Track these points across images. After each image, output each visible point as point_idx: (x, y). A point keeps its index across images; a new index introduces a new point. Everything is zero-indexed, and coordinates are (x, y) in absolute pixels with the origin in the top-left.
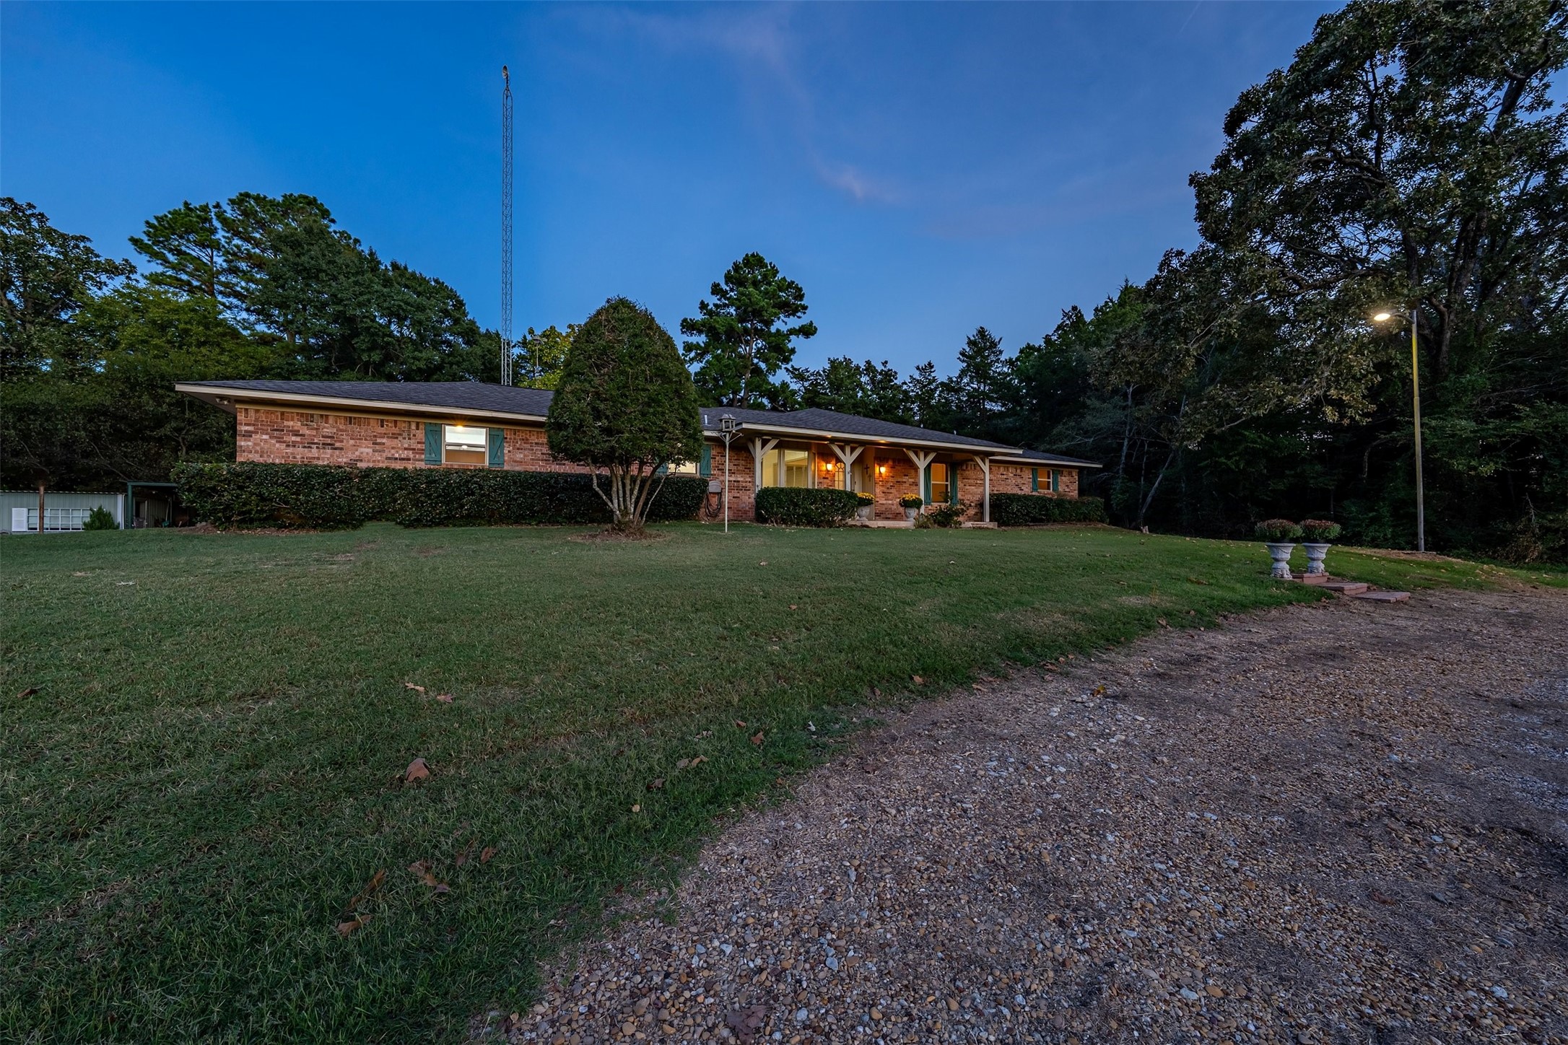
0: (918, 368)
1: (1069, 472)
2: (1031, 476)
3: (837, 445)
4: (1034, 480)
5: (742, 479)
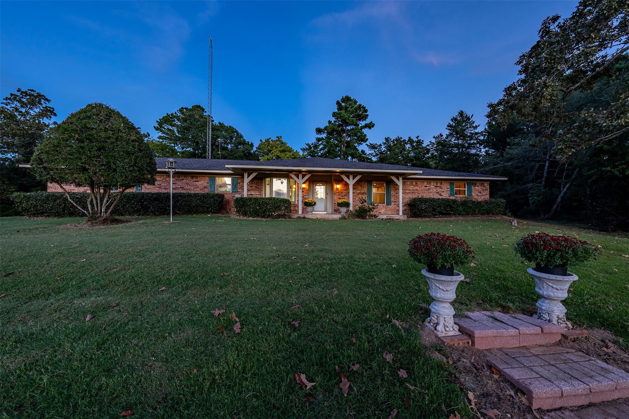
0: (434, 137)
1: (481, 184)
2: (449, 187)
3: (294, 174)
4: (452, 189)
5: (254, 193)
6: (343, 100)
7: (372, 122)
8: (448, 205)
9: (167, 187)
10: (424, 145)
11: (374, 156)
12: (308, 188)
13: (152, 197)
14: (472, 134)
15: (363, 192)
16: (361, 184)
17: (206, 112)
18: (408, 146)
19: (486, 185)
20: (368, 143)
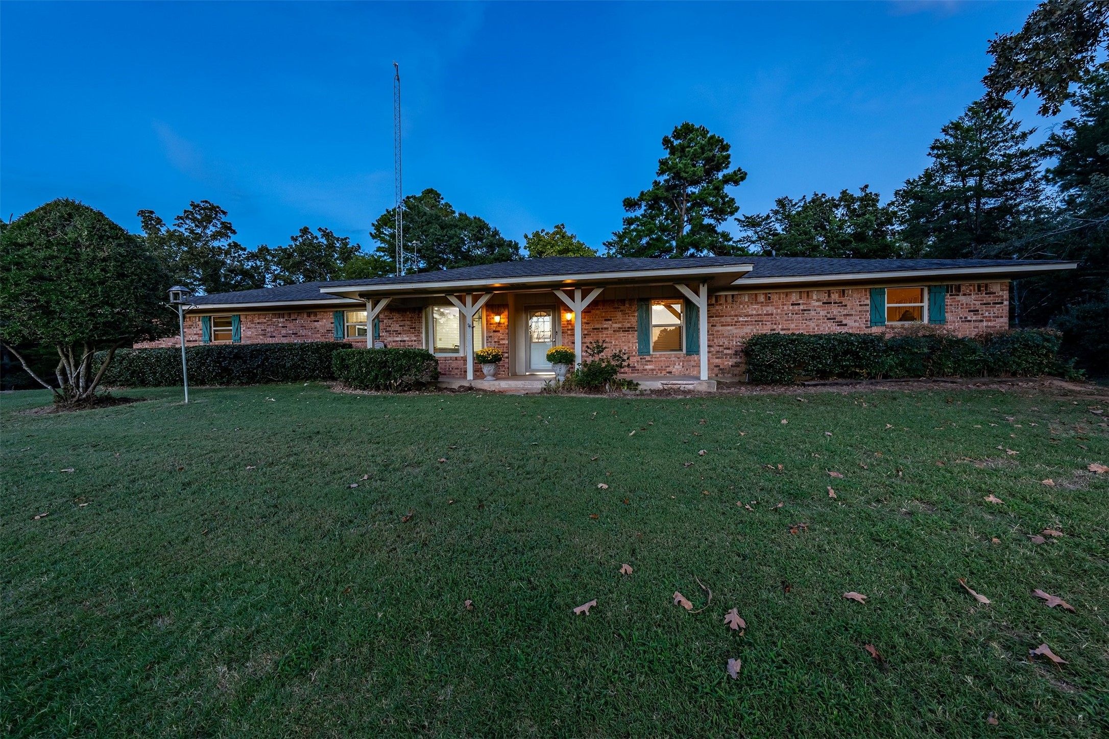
1: (979, 286)
2: (868, 302)
3: (456, 296)
4: (876, 308)
5: (407, 339)
6: (677, 134)
7: (739, 170)
8: (846, 353)
9: (274, 334)
10: (880, 205)
11: (753, 242)
12: (506, 324)
13: (230, 353)
14: (1010, 157)
15: (629, 325)
16: (622, 308)
17: (442, 199)
18: (840, 212)
19: (996, 288)
20: (739, 215)
